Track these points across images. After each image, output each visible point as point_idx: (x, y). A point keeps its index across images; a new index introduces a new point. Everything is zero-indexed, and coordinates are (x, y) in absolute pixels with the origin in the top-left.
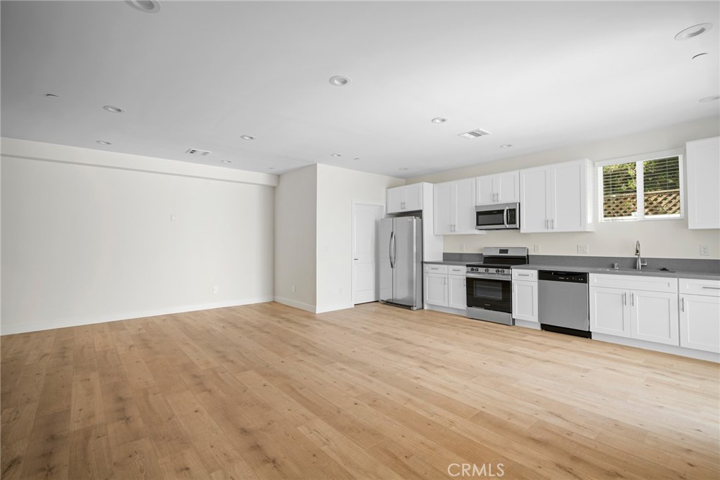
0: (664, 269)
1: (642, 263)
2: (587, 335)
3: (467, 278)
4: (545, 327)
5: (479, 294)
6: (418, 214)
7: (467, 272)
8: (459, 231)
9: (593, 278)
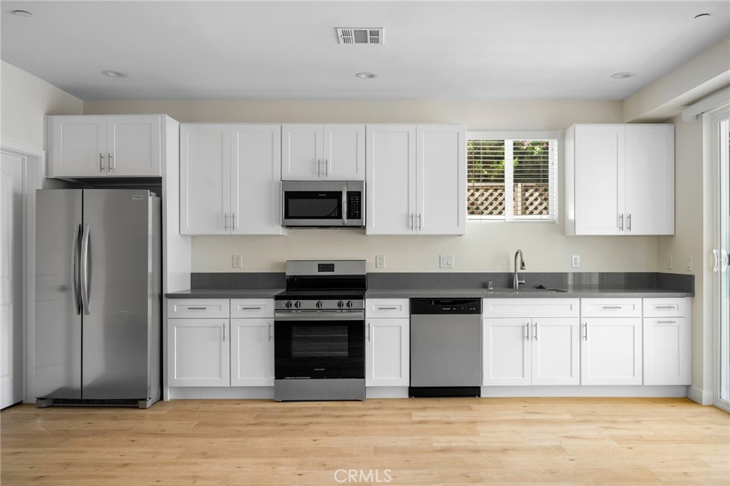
0: (541, 287)
1: (519, 280)
2: (473, 392)
3: (276, 322)
4: (416, 392)
5: (300, 349)
6: (154, 184)
7: (277, 311)
8: (242, 228)
9: (489, 305)
